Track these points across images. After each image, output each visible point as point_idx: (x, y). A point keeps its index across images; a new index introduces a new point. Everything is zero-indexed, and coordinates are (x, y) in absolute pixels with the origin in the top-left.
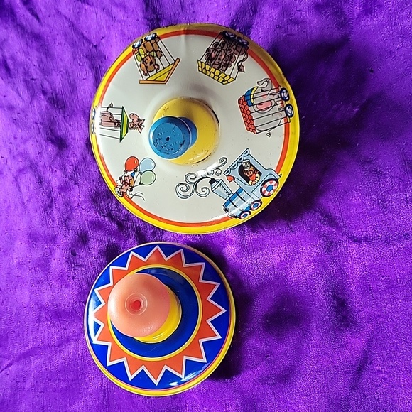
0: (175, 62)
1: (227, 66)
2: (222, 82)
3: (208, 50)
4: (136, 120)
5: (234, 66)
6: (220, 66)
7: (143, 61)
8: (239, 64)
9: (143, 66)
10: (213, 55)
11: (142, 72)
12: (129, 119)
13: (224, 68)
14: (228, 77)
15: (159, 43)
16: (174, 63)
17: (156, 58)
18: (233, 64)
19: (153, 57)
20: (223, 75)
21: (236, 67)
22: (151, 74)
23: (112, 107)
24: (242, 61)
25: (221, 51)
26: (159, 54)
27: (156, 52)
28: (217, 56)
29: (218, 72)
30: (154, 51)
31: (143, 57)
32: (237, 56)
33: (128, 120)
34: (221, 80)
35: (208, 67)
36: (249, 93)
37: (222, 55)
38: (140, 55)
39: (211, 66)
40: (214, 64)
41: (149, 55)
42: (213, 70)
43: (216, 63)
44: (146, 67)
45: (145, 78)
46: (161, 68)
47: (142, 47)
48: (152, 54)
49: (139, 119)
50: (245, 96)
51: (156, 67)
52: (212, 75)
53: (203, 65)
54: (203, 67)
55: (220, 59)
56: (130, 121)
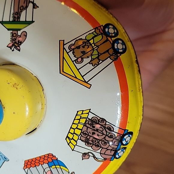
0: (87, 83)
1: (87, 142)
2: (67, 137)
3: (103, 120)
4: (20, 39)
5: (88, 149)
6: (86, 134)
7: (86, 42)
8: (90, 154)
9: (80, 43)
10: (98, 126)
11: (73, 42)
12: (22, 31)
13: (83, 139)
14: (75, 143)
15: (109, 61)
16: (85, 82)
17: (90, 59)
18: (90, 148)
19: (92, 55)
20: (76, 138)
21: (87, 151)
22: (71, 54)
23: (34, 7)
24: (94, 157)
25: (103, 134)
26: (96, 61)
27: (98, 58)
28: (97, 130)
29: (78, 132)
30: (99, 55)
31: (92, 42)
32: (99, 151)
33: (20, 30)
34: (71, 136)
35: (83, 121)
36: (61, 164)
37: (98, 135)
38: (93, 38)
39: (85, 125)
40: (88, 127)
41: (93, 49)
42: (80, 126)
43: (89, 130)
44: (78, 47)
45: (66, 47)
46: (78, 66)
47: (105, 38)
48: (95, 52)
49: (21, 43)
50: (57, 160)
51: (79, 60)
52: (74, 126)
53: (86, 116)
54: (82, 116)
55: (93, 133)
56: (19, 33)
